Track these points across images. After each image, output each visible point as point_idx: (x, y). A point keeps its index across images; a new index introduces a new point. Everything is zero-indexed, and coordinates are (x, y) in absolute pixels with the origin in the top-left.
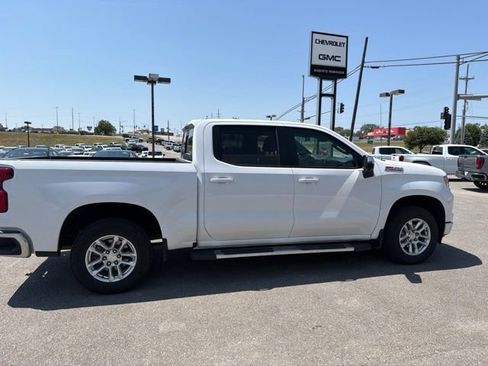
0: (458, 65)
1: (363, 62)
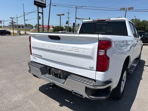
0: (76, 9)
1: (51, 3)
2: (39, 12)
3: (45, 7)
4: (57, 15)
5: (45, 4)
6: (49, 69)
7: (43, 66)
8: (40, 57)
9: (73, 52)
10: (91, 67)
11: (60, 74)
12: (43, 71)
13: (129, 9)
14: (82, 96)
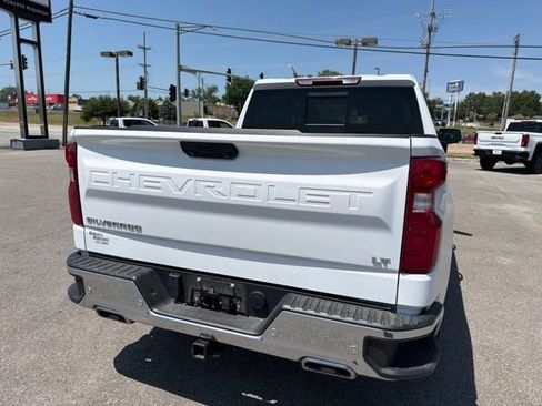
0: (178, 34)
1: (72, 5)
2: (20, 41)
3: (48, 19)
4: (103, 54)
5: (48, 9)
6: (180, 279)
7: (145, 270)
8: (133, 232)
9: (304, 206)
10: (378, 260)
11: (230, 297)
12: (152, 291)
13: (364, 44)
14: (348, 374)
